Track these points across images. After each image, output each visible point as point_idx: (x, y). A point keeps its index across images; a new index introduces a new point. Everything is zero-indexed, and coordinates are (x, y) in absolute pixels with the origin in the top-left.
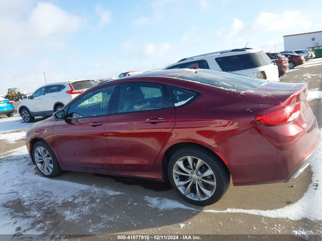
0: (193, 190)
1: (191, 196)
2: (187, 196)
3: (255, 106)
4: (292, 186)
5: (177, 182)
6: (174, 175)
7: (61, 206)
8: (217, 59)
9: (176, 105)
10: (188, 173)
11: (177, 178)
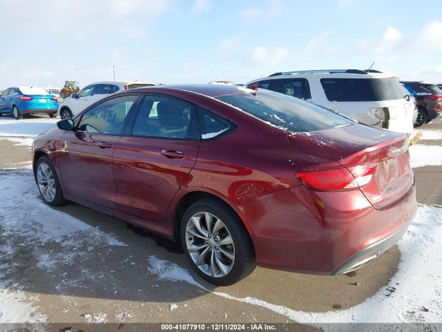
0: (207, 260)
1: (203, 269)
2: (199, 267)
3: (302, 157)
4: (356, 284)
5: (190, 245)
6: (186, 234)
7: (43, 247)
8: (322, 81)
9: (204, 137)
10: (204, 236)
11: (190, 239)
